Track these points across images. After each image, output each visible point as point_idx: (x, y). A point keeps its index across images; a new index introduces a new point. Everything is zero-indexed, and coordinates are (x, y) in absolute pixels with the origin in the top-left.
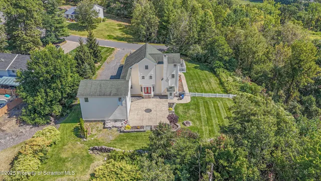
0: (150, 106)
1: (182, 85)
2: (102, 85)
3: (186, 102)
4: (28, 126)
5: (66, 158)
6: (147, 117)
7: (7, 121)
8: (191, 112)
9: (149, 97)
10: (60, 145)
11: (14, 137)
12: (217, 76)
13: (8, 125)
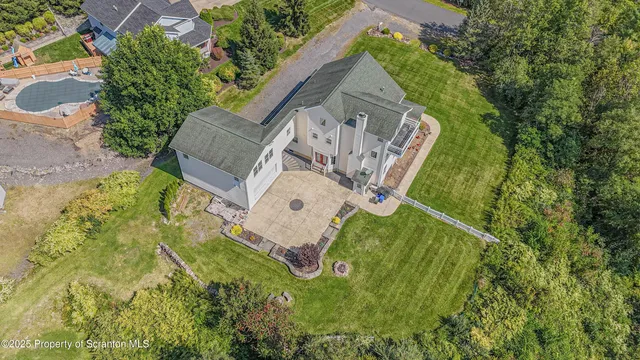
0: (307, 196)
1: (409, 164)
2: (218, 137)
3: (380, 214)
4: (112, 152)
5: (122, 245)
6: (285, 219)
7: (87, 132)
8: (372, 243)
9: (321, 173)
10: (128, 214)
11: (86, 165)
12: (510, 164)
13: (86, 140)
